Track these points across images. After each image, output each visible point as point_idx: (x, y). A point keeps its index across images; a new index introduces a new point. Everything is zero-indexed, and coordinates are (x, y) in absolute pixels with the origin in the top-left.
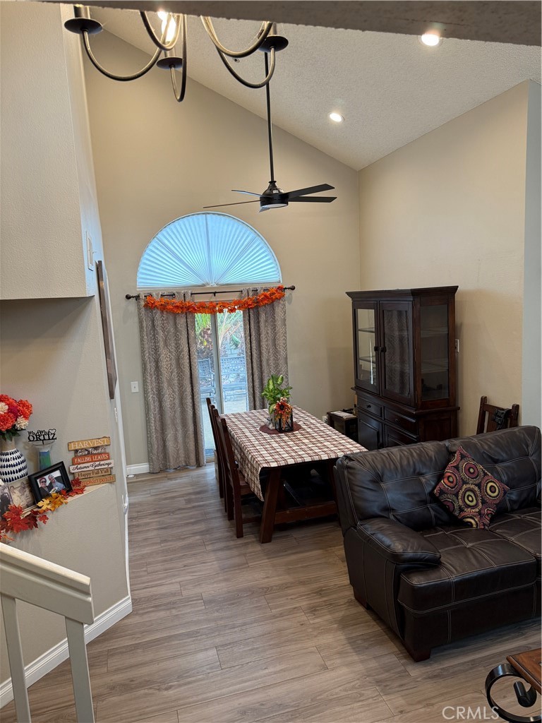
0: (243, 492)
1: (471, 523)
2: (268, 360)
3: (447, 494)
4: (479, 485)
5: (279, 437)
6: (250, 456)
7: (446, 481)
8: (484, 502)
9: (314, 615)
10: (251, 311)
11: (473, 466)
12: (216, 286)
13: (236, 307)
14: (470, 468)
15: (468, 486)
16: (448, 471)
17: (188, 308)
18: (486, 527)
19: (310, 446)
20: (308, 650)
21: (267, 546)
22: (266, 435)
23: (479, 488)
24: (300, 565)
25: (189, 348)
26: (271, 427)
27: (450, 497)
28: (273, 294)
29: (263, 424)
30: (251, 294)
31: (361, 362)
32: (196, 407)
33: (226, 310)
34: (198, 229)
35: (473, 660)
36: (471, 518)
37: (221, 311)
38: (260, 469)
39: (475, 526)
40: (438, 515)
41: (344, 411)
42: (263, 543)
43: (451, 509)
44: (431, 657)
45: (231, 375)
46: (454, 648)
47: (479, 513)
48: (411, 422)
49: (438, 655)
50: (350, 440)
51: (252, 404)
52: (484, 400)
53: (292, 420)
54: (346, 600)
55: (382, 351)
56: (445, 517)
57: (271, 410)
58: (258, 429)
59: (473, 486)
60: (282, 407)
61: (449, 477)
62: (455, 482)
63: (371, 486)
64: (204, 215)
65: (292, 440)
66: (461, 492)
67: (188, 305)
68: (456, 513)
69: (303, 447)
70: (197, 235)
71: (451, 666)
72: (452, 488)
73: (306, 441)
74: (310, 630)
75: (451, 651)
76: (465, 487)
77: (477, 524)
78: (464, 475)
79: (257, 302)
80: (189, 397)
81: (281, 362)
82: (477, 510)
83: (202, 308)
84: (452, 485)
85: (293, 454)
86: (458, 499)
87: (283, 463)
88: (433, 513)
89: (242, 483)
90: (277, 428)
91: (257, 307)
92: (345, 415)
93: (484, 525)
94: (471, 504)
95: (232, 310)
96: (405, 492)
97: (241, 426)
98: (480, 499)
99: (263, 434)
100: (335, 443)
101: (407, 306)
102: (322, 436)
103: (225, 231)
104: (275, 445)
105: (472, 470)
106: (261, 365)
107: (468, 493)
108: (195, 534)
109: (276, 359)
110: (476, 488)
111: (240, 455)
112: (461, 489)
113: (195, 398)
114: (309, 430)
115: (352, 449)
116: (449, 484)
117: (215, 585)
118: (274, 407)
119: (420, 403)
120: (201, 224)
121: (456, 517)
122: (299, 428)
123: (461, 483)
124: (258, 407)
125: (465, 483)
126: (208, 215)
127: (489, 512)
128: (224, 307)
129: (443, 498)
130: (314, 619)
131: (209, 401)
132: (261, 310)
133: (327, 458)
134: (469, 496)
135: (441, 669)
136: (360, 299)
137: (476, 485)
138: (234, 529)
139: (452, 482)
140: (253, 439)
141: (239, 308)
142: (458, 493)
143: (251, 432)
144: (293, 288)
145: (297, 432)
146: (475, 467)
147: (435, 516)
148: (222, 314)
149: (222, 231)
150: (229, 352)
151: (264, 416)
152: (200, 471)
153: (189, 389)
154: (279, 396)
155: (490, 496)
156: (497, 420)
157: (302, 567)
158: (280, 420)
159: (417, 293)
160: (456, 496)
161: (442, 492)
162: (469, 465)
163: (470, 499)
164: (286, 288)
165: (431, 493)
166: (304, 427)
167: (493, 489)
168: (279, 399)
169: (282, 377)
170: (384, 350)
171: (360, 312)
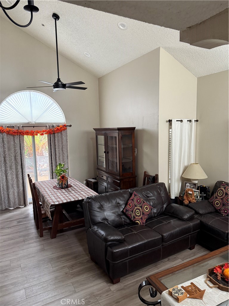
0: (43, 216)
1: (138, 223)
2: (59, 157)
3: (129, 211)
4: (141, 207)
5: (61, 191)
6: (46, 200)
7: (128, 206)
8: (143, 214)
9: (72, 268)
10: (51, 135)
11: (139, 199)
12: (34, 123)
13: (44, 133)
14: (138, 200)
15: (137, 207)
16: (130, 202)
17: (20, 133)
18: (144, 224)
19: (74, 194)
20: (68, 285)
21: (54, 240)
22: (55, 190)
23: (141, 208)
24: (68, 247)
25: (21, 151)
26: (58, 186)
27: (130, 213)
28: (61, 128)
29: (54, 185)
30: (51, 128)
31: (99, 158)
32: (24, 179)
33: (39, 134)
34: (26, 98)
35: (137, 281)
36: (138, 221)
37: (37, 135)
38: (50, 205)
39: (139, 224)
40: (125, 220)
41: (93, 179)
42: (52, 238)
43: (130, 217)
44: (120, 281)
45: (45, 165)
46: (130, 276)
47: (141, 218)
48: (118, 182)
49: (123, 280)
50: (92, 191)
51: (52, 177)
52: (145, 172)
53: (67, 183)
54: (87, 261)
55: (107, 153)
56: (128, 221)
57: (58, 179)
58: (52, 187)
59: (139, 207)
60: (63, 177)
61: (130, 204)
62: (132, 206)
63: (98, 210)
64: (29, 92)
65: (67, 192)
66: (134, 210)
67: (20, 131)
68: (132, 219)
69: (72, 194)
70: (26, 100)
71: (128, 284)
72: (130, 208)
73: (73, 192)
74: (70, 276)
75: (129, 278)
76: (136, 208)
77: (140, 223)
78: (136, 203)
79: (54, 131)
80: (21, 174)
81: (66, 158)
82: (141, 217)
83: (27, 133)
84: (131, 207)
85: (66, 198)
86: (133, 213)
87: (61, 202)
88: (123, 219)
89: (43, 212)
90: (61, 187)
91: (54, 133)
92: (93, 180)
93: (143, 223)
94: (138, 215)
95: (42, 134)
96: (112, 211)
97: (44, 187)
98: (142, 212)
99: (54, 189)
100: (86, 192)
101: (116, 134)
102: (80, 190)
103: (39, 99)
104: (59, 194)
105: (138, 201)
106: (56, 159)
107: (137, 210)
108: (20, 237)
109: (63, 157)
110: (140, 208)
111: (43, 199)
112: (134, 209)
113: (23, 174)
114: (75, 187)
115: (92, 194)
116: (129, 207)
117: (28, 260)
118: (60, 177)
119: (121, 174)
120: (27, 95)
121: (132, 221)
122: (71, 186)
123: (134, 206)
124: (54, 178)
125: (136, 206)
126: (31, 92)
127: (145, 218)
128: (38, 133)
129: (127, 213)
130: (72, 270)
131: (29, 175)
132: (56, 134)
133: (81, 199)
134: (137, 211)
135: (124, 286)
136: (99, 131)
137: (140, 207)
138: (39, 233)
139: (131, 206)
140: (49, 192)
141: (45, 134)
142: (133, 210)
143: (48, 189)
144: (71, 126)
145: (70, 188)
146: (140, 199)
147: (124, 221)
148: (37, 136)
149: (38, 100)
150: (45, 154)
151: (55, 182)
152: (25, 208)
153: (20, 170)
154: (62, 172)
155: (146, 211)
156: (150, 181)
157: (69, 248)
158: (62, 183)
159: (119, 129)
160: (132, 211)
161: (127, 211)
162: (138, 199)
163: (138, 213)
164: (67, 126)
165: (123, 211)
166: (73, 186)
167: (147, 208)
168: (62, 174)
169: (64, 164)
170: (108, 153)
171: (99, 136)
